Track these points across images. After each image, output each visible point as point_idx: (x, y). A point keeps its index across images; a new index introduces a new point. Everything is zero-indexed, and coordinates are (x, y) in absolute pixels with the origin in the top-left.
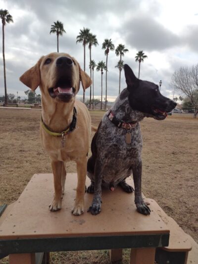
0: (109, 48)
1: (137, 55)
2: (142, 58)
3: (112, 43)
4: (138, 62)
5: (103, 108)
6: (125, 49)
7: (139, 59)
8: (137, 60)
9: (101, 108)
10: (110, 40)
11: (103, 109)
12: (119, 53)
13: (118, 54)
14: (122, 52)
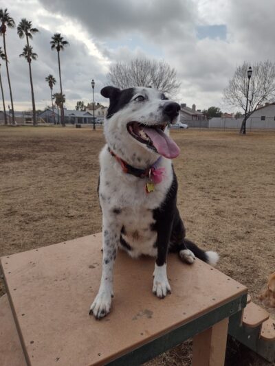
0: (6, 24)
1: (52, 40)
2: (60, 44)
3: (10, 17)
4: (56, 50)
5: (8, 121)
6: (33, 27)
7: (56, 45)
8: (53, 46)
9: (6, 122)
10: (6, 10)
11: (9, 124)
12: (24, 33)
13: (21, 35)
14: (29, 32)
